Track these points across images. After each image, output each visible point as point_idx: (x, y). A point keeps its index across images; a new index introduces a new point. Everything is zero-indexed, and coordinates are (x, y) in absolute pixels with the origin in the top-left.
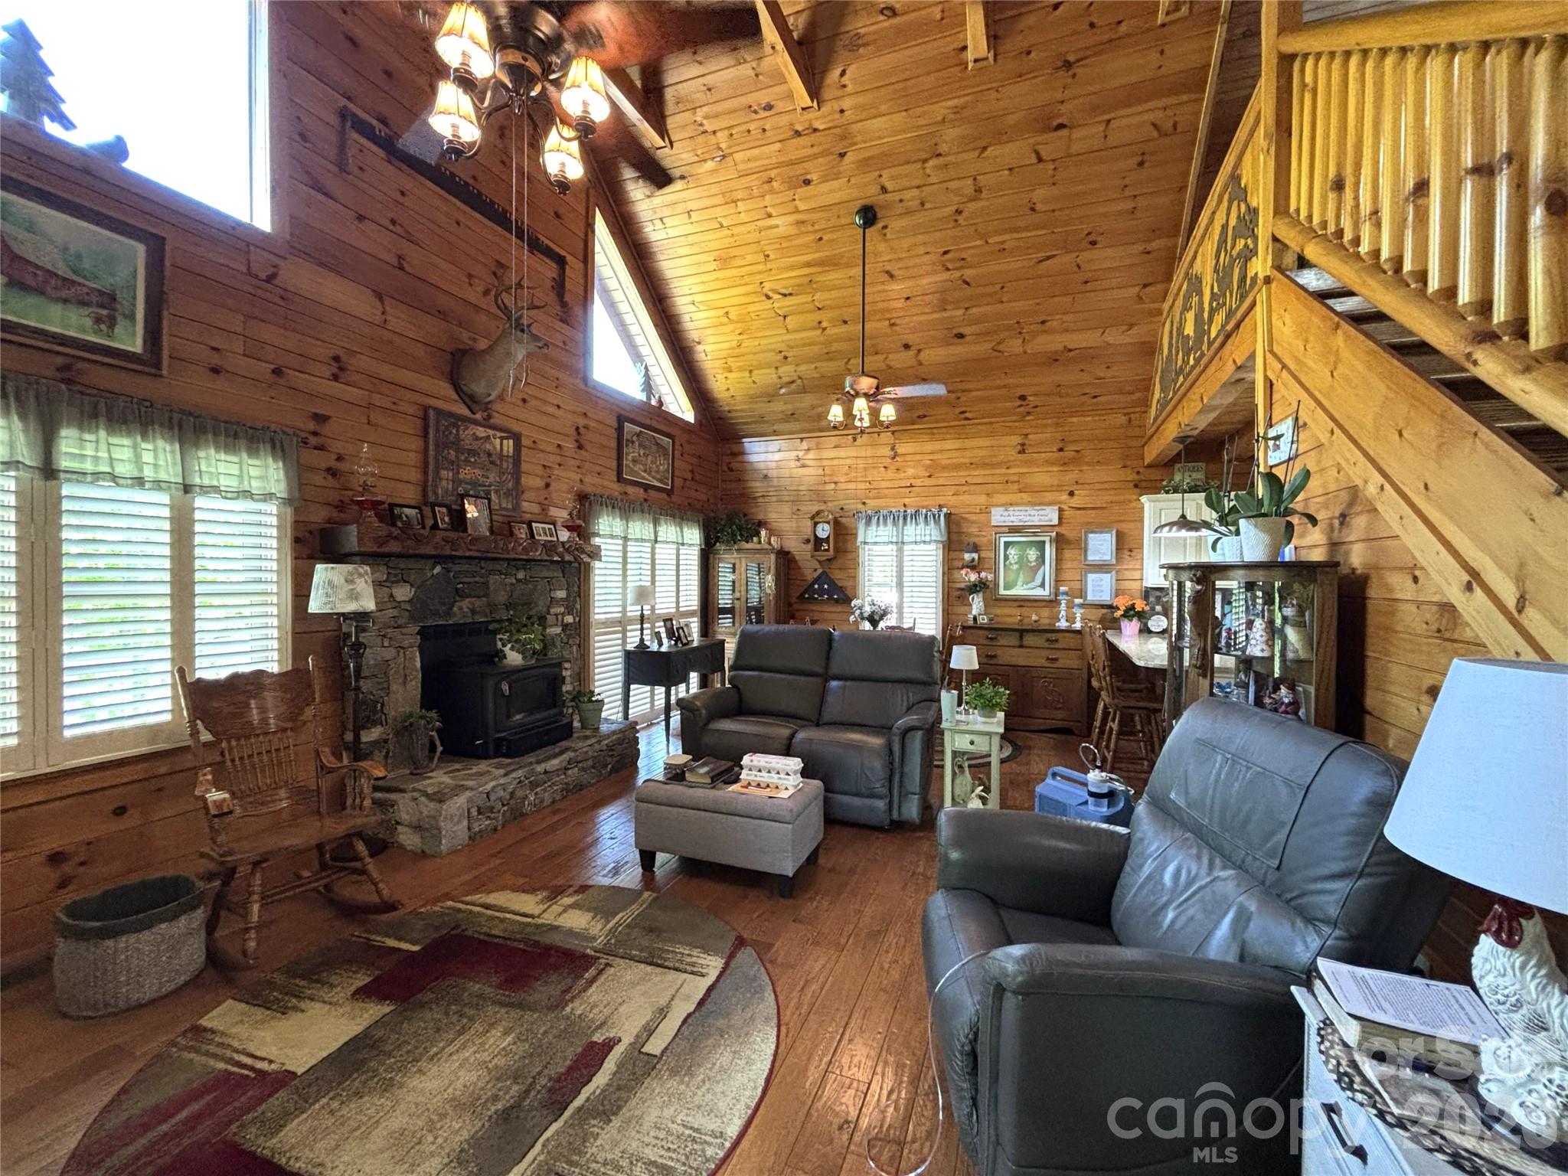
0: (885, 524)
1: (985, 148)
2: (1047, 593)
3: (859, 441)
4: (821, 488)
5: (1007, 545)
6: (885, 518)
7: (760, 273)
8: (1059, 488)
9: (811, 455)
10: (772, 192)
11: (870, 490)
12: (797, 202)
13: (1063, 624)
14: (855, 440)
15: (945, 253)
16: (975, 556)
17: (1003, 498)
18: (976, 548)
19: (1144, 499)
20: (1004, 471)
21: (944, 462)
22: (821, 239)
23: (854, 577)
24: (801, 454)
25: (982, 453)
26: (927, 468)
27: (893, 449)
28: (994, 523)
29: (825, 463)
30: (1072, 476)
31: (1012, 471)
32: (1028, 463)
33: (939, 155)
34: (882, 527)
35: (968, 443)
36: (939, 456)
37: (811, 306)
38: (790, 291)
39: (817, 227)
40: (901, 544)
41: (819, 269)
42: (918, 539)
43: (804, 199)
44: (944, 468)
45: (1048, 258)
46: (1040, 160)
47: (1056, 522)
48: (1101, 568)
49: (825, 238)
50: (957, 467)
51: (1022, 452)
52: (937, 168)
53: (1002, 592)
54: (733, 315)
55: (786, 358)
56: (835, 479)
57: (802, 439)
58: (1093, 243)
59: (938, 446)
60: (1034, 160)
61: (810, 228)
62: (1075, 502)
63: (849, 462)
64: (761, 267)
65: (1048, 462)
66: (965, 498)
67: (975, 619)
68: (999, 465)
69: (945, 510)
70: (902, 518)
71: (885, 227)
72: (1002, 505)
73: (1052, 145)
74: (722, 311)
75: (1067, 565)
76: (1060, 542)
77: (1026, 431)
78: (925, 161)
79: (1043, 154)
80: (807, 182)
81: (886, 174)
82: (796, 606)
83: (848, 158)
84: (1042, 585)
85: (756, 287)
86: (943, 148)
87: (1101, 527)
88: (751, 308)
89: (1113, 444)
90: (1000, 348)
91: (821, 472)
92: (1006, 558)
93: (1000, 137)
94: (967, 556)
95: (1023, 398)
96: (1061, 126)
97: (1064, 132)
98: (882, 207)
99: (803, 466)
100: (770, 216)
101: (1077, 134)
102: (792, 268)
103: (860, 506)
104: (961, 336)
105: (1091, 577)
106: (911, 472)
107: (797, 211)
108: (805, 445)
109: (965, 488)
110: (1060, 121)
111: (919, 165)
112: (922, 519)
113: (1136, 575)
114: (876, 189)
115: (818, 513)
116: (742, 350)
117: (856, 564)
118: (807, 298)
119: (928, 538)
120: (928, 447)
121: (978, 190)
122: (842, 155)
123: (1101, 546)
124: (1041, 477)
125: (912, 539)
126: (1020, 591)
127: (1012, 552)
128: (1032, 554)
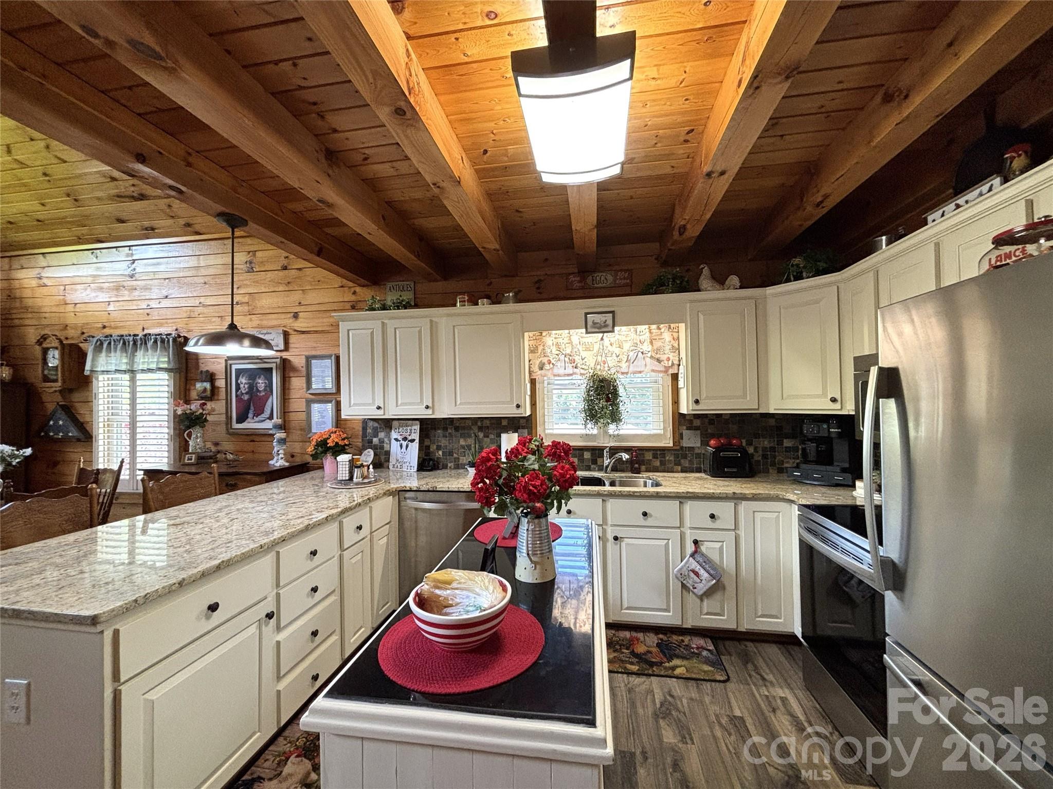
5: (239, 372)
16: (208, 385)
18: (210, 377)
23: (92, 411)
30: (296, 297)
31: (242, 291)
32: (256, 283)
40: (131, 372)
48: (324, 397)
53: (235, 425)
62: (299, 324)
65: (274, 282)
75: (293, 395)
76: (287, 368)
77: (254, 248)
84: (271, 417)
92: (238, 387)
94: (199, 386)
105: (316, 407)
124: (269, 296)
125: (145, 367)
126: (251, 424)
127: (243, 380)
128: (261, 383)
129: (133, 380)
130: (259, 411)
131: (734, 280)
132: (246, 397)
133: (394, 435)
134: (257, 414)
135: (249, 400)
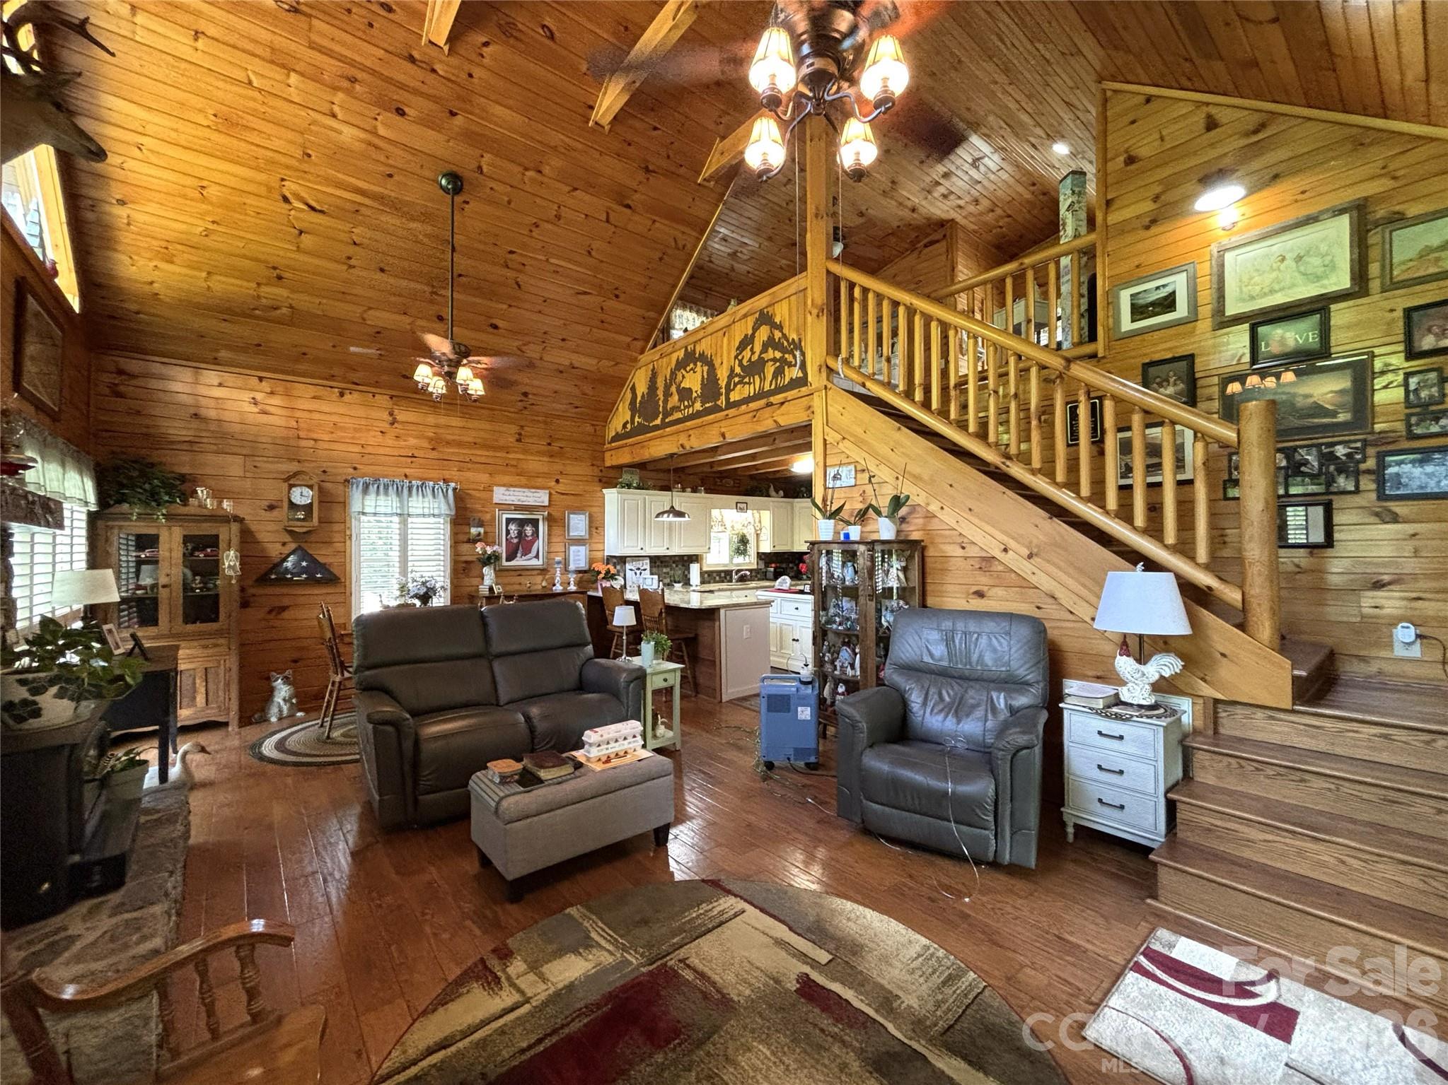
0: (386, 493)
1: (576, 189)
2: (540, 562)
3: (347, 397)
4: (293, 443)
5: (509, 521)
6: (386, 487)
7: (288, 167)
8: (546, 475)
9: (276, 401)
10: (349, 92)
11: (363, 455)
12: (378, 124)
13: (558, 588)
14: (342, 395)
15: (511, 252)
16: (481, 530)
17: (507, 479)
18: (481, 524)
19: (605, 491)
20: (504, 455)
21: (450, 437)
22: (390, 176)
23: (343, 553)
24: (259, 396)
25: (482, 434)
26: (431, 440)
27: (391, 414)
28: (496, 500)
29: (298, 414)
30: (558, 467)
31: (511, 456)
32: (525, 452)
33: (540, 172)
34: (382, 497)
35: (471, 424)
36: (441, 431)
37: (343, 236)
38: (325, 208)
39: (390, 162)
40: (404, 517)
41: (375, 205)
42: (426, 511)
43: (387, 126)
44: (448, 443)
45: (585, 293)
46: (608, 221)
47: (546, 503)
48: (579, 541)
49: (396, 177)
50: (460, 444)
51: (519, 440)
52: (532, 180)
53: (505, 563)
54: (213, 191)
55: (280, 278)
56: (315, 436)
57: (261, 379)
58: (617, 296)
59: (443, 420)
60: (604, 217)
61: (382, 159)
62: (560, 488)
63: (335, 418)
64: (294, 163)
65: (539, 453)
66: (469, 475)
67: (491, 589)
68: (501, 448)
69: (453, 485)
70: (404, 488)
71: (467, 203)
72: (504, 485)
73: (620, 214)
74: (197, 183)
75: (554, 540)
76: (550, 520)
77: (522, 423)
78: (526, 169)
79: (612, 219)
80: (400, 112)
81: (487, 157)
82: (252, 591)
83: (459, 120)
84: (537, 556)
85: (274, 182)
86: (546, 170)
87: (578, 510)
88: (250, 200)
89: (584, 446)
90: (524, 348)
91: (294, 424)
92: (508, 532)
93: (590, 187)
94: (474, 531)
95: (525, 394)
96: (628, 206)
97: (628, 211)
98: (471, 184)
99: (265, 413)
100: (334, 116)
101: (636, 218)
102: (339, 185)
103: (351, 470)
104: (495, 327)
105: (573, 548)
106: (412, 441)
107: (374, 132)
108: (265, 385)
109: (470, 465)
110: (630, 202)
111: (521, 169)
112: (429, 492)
113: (600, 547)
114: (474, 165)
115: (296, 474)
116: (208, 242)
117: (346, 536)
118: (347, 227)
119: (436, 512)
120: (431, 419)
121: (558, 217)
122: (453, 114)
123: (578, 524)
124: (536, 464)
125: (420, 511)
126: (519, 562)
127: (513, 527)
128: (529, 530)
129: (404, 523)
130: (527, 551)
131: (781, 493)
132: (515, 541)
133: (628, 566)
134: (525, 554)
135: (518, 543)
